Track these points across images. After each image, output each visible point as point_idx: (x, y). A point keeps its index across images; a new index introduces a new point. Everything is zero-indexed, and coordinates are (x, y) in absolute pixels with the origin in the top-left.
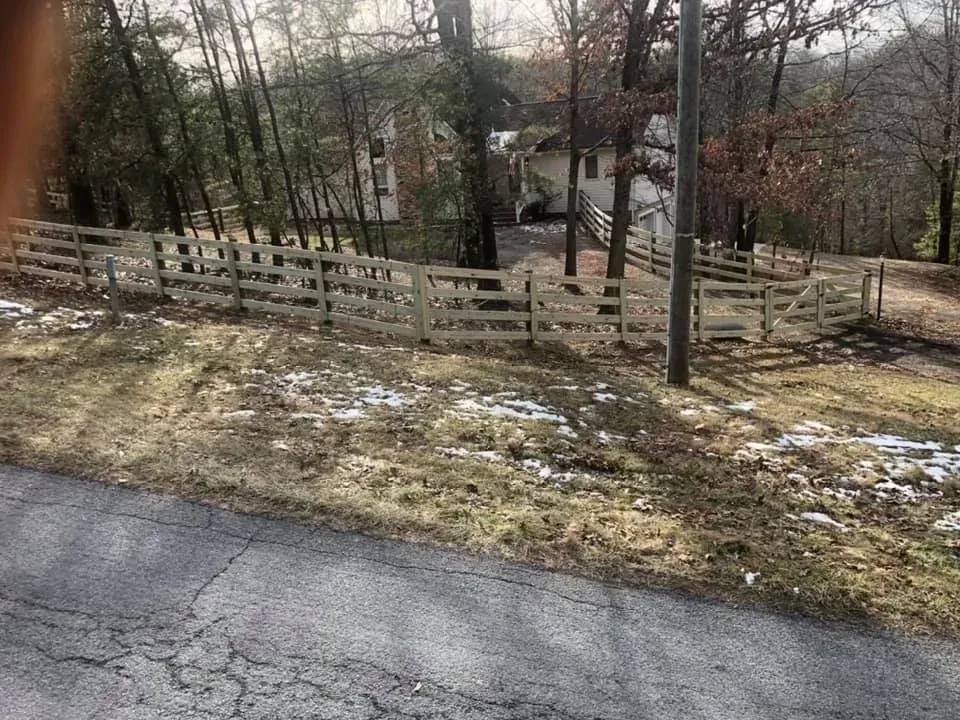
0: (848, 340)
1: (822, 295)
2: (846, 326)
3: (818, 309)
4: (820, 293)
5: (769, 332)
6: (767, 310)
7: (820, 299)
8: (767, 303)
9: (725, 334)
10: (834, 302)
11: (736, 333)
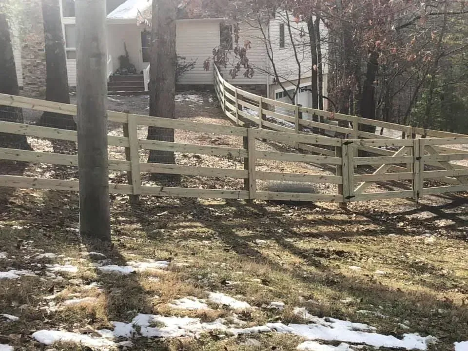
0: (448, 211)
1: (418, 159)
2: (452, 197)
3: (414, 174)
4: (417, 155)
5: (349, 197)
6: (345, 169)
7: (417, 162)
8: (345, 161)
9: (287, 196)
10: (433, 168)
11: (303, 197)
